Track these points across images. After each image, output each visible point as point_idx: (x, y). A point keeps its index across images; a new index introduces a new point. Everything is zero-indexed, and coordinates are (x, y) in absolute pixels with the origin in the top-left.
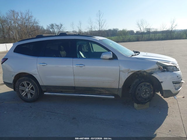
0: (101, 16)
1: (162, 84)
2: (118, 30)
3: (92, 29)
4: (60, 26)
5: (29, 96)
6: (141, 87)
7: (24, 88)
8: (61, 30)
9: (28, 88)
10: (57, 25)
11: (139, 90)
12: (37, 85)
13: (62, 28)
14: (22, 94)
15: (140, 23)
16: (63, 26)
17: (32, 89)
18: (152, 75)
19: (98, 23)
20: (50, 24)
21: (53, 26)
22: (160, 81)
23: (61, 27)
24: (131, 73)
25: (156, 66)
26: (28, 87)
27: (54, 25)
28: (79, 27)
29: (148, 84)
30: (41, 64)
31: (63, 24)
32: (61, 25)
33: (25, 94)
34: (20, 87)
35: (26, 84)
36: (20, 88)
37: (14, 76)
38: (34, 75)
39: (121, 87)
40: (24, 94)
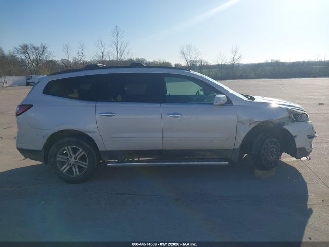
0: (120, 35)
1: (296, 139)
2: (145, 62)
3: (105, 57)
4: (41, 50)
5: (76, 172)
6: (267, 144)
7: (67, 158)
8: (43, 57)
9: (75, 158)
10: (34, 48)
11: (264, 149)
12: (93, 151)
13: (46, 54)
14: (62, 169)
15: (185, 51)
16: (48, 50)
17: (83, 158)
18: (284, 127)
19: (114, 47)
20: (21, 45)
21: (27, 49)
22: (293, 135)
23: (43, 51)
24: (253, 126)
25: (286, 114)
26: (74, 156)
27: (29, 46)
28: (80, 53)
29: (275, 140)
30: (105, 113)
31: (47, 46)
32: (44, 48)
33: (68, 168)
34: (58, 155)
35: (70, 150)
36: (57, 159)
37: (47, 137)
38: (88, 134)
39: (237, 146)
40: (65, 169)
